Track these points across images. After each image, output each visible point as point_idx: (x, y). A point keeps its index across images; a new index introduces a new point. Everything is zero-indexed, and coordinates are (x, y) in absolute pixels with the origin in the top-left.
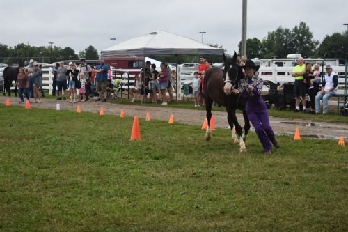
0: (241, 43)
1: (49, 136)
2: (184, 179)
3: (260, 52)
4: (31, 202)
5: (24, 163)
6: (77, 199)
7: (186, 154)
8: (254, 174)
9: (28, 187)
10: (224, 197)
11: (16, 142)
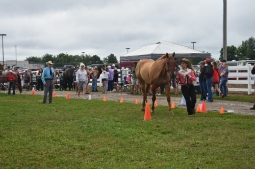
0: (222, 50)
1: (84, 118)
2: (186, 148)
3: (236, 56)
4: (74, 165)
5: (67, 137)
6: (108, 163)
7: (185, 129)
8: (238, 145)
9: (71, 154)
10: (217, 161)
11: (61, 123)
